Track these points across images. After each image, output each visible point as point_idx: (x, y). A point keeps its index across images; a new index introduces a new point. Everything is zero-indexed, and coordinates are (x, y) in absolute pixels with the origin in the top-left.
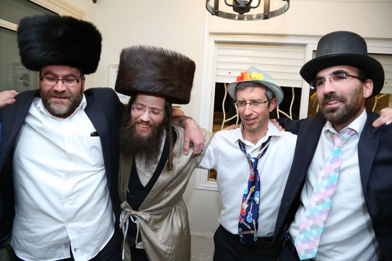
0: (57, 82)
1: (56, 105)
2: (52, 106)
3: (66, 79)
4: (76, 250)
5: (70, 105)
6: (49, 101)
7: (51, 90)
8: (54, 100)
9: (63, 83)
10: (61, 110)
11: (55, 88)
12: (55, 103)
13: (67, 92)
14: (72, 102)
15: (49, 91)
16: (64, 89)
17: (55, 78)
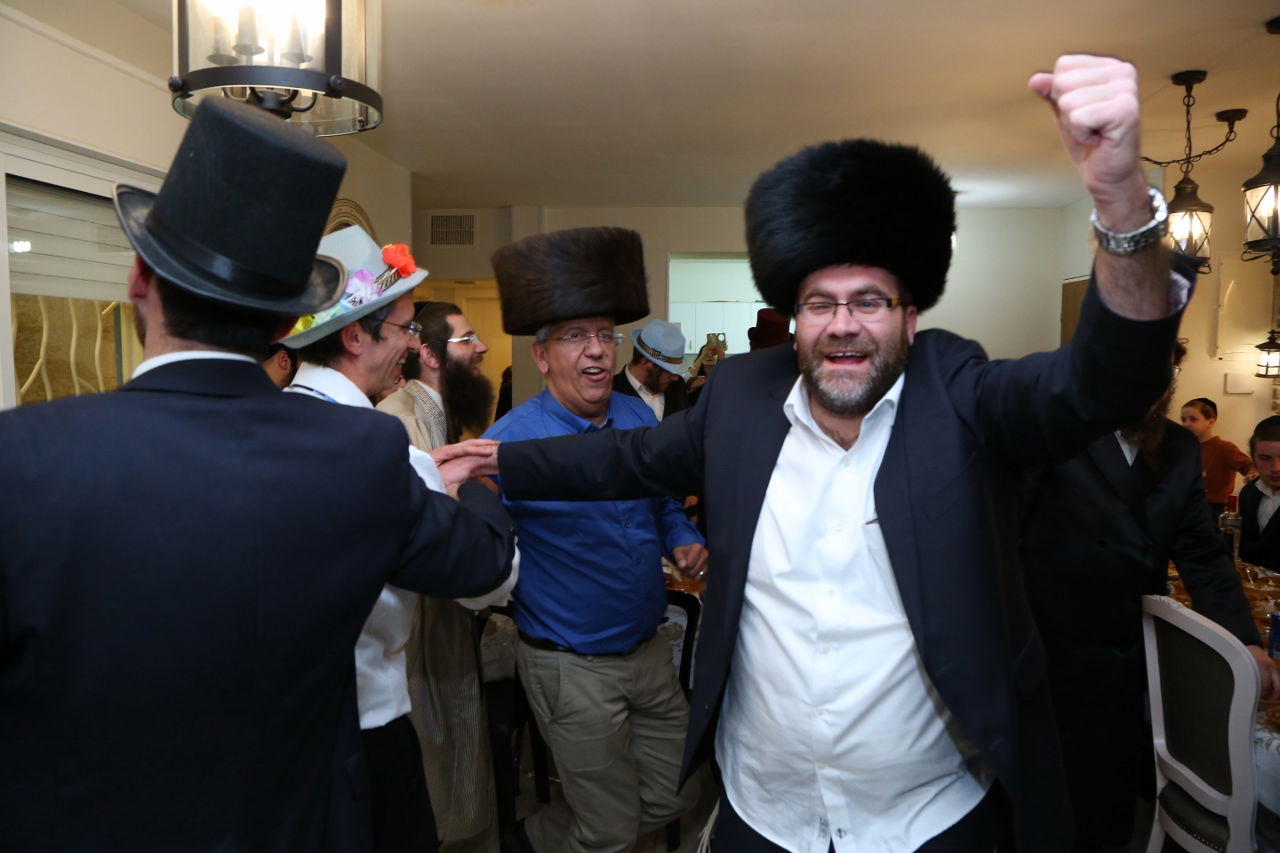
0: (835, 313)
1: (834, 381)
2: (824, 385)
3: (858, 300)
4: (843, 834)
5: (873, 379)
6: (816, 373)
7: (822, 339)
8: (827, 367)
9: (851, 312)
10: (846, 394)
11: (831, 329)
12: (832, 375)
13: (863, 337)
14: (877, 370)
15: (817, 341)
16: (853, 327)
17: (830, 302)
